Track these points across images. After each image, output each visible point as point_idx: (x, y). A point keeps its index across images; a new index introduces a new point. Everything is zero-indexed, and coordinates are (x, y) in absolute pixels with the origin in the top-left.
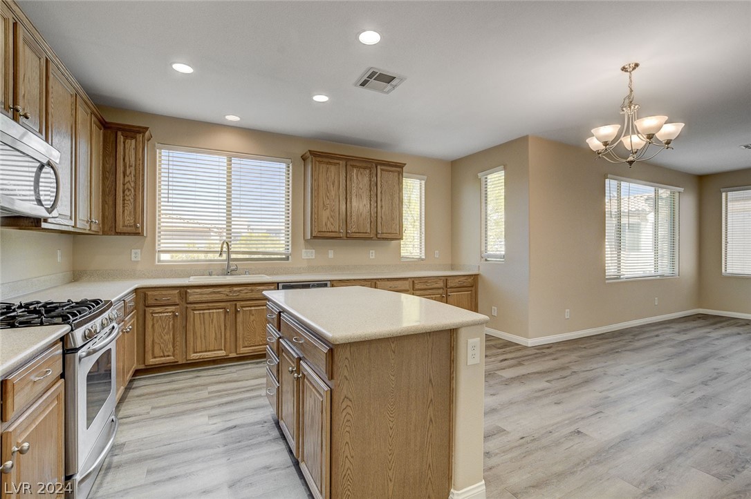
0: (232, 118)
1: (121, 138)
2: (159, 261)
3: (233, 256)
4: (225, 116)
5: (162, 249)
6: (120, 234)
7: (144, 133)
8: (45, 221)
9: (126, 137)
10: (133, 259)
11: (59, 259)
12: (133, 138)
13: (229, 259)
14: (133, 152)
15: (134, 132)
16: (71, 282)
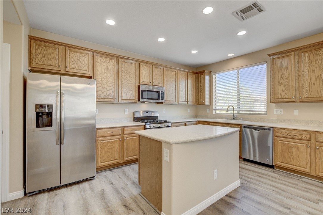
0: (231, 55)
1: (200, 75)
2: (216, 113)
3: (240, 112)
4: (227, 55)
5: (217, 109)
6: (200, 104)
7: (205, 72)
8: (164, 102)
9: (201, 75)
10: (208, 112)
11: (189, 112)
12: (202, 74)
13: (239, 113)
14: (202, 79)
15: (202, 73)
16: (195, 118)
